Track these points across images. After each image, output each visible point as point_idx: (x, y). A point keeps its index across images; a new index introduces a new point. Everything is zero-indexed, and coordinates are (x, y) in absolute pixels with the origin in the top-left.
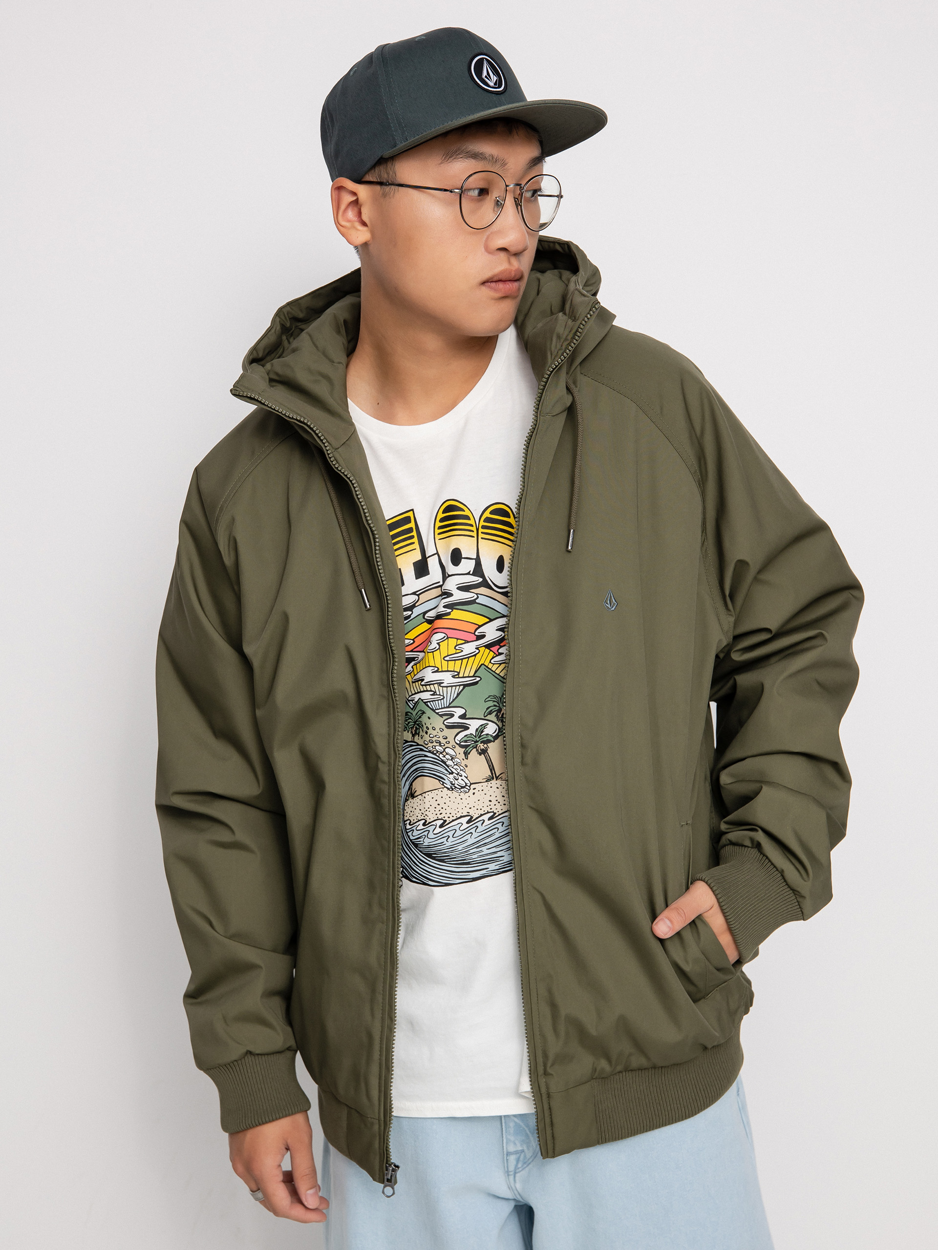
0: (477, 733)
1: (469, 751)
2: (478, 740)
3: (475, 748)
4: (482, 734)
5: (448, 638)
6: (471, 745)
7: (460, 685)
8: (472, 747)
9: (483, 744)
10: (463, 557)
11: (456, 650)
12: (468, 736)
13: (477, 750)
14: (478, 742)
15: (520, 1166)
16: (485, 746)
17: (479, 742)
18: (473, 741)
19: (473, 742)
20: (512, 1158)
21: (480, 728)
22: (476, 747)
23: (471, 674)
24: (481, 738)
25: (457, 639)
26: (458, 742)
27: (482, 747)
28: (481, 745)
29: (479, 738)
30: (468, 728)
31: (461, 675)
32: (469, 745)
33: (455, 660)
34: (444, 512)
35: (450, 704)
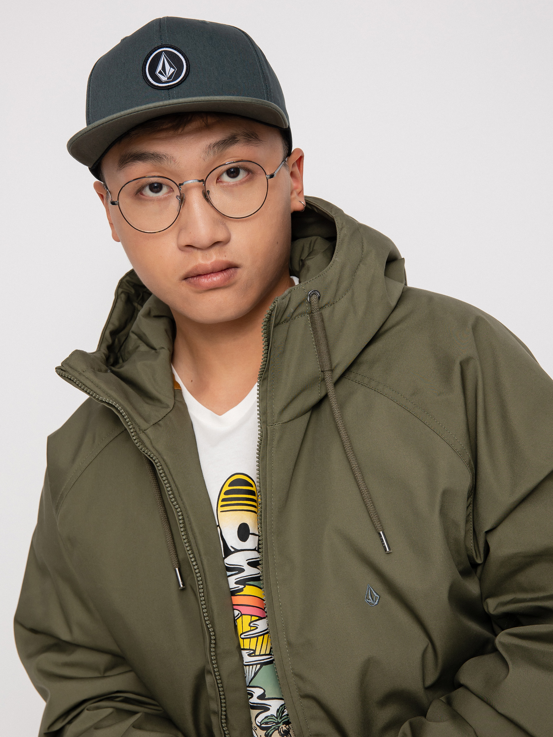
0: (278, 714)
1: (270, 734)
2: (280, 721)
3: (276, 730)
4: (283, 715)
5: (242, 615)
6: (273, 727)
7: (257, 664)
8: (274, 728)
9: (285, 725)
10: (251, 532)
11: (251, 627)
12: (269, 717)
13: (280, 732)
14: (280, 723)
16: (287, 727)
17: (282, 723)
18: (274, 722)
19: (274, 724)
21: (281, 708)
22: (278, 729)
23: (268, 652)
24: (283, 719)
25: (252, 616)
26: (259, 724)
27: (284, 728)
28: (283, 726)
29: (281, 718)
30: (269, 709)
31: (257, 653)
32: (271, 727)
33: (250, 638)
34: (229, 486)
35: (250, 683)
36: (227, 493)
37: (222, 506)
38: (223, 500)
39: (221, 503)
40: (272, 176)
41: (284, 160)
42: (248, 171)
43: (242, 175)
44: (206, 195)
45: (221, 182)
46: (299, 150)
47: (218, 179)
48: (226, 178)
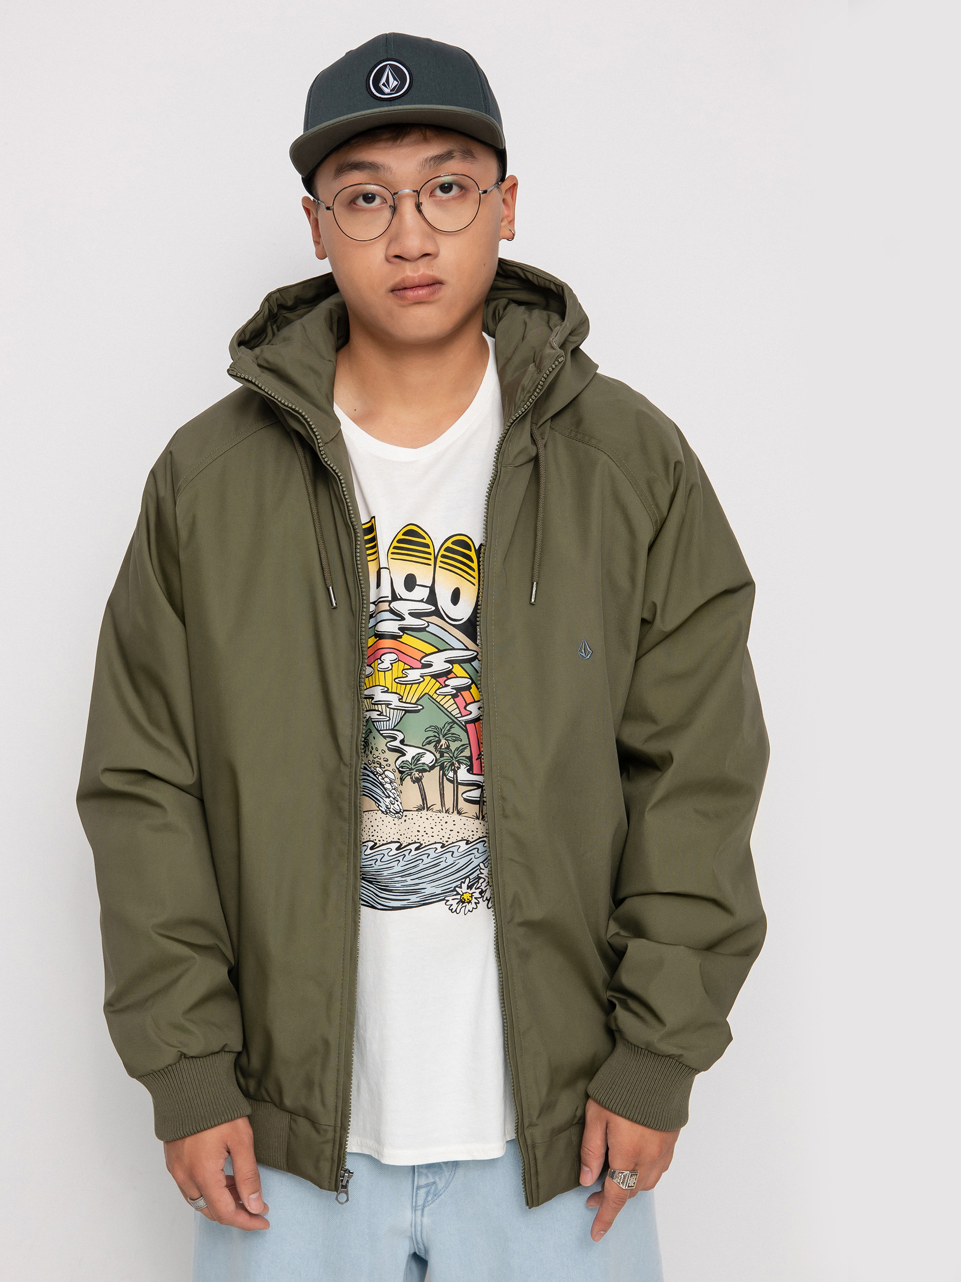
0: (413, 761)
1: (404, 778)
2: (413, 768)
3: (409, 775)
4: (418, 763)
5: (399, 660)
6: (406, 772)
7: (403, 710)
8: (407, 774)
9: (418, 773)
10: (417, 584)
11: (403, 674)
12: (404, 762)
13: (412, 778)
14: (413, 769)
15: (429, 1198)
16: (420, 774)
17: (415, 770)
18: (408, 768)
19: (408, 769)
20: (422, 1192)
21: (417, 756)
22: (410, 775)
23: (414, 701)
24: (416, 766)
25: (405, 664)
26: (397, 767)
27: (417, 775)
28: (416, 773)
29: (414, 766)
30: (405, 755)
31: (404, 700)
32: (404, 772)
34: (403, 535)
35: (395, 727)
36: (399, 541)
37: (392, 553)
38: (395, 548)
39: (392, 550)
40: (485, 192)
41: (497, 183)
42: (462, 187)
43: (455, 191)
44: (418, 206)
45: (435, 196)
46: (513, 178)
47: (431, 193)
48: (438, 192)
